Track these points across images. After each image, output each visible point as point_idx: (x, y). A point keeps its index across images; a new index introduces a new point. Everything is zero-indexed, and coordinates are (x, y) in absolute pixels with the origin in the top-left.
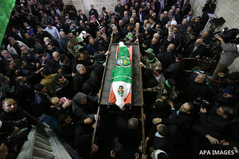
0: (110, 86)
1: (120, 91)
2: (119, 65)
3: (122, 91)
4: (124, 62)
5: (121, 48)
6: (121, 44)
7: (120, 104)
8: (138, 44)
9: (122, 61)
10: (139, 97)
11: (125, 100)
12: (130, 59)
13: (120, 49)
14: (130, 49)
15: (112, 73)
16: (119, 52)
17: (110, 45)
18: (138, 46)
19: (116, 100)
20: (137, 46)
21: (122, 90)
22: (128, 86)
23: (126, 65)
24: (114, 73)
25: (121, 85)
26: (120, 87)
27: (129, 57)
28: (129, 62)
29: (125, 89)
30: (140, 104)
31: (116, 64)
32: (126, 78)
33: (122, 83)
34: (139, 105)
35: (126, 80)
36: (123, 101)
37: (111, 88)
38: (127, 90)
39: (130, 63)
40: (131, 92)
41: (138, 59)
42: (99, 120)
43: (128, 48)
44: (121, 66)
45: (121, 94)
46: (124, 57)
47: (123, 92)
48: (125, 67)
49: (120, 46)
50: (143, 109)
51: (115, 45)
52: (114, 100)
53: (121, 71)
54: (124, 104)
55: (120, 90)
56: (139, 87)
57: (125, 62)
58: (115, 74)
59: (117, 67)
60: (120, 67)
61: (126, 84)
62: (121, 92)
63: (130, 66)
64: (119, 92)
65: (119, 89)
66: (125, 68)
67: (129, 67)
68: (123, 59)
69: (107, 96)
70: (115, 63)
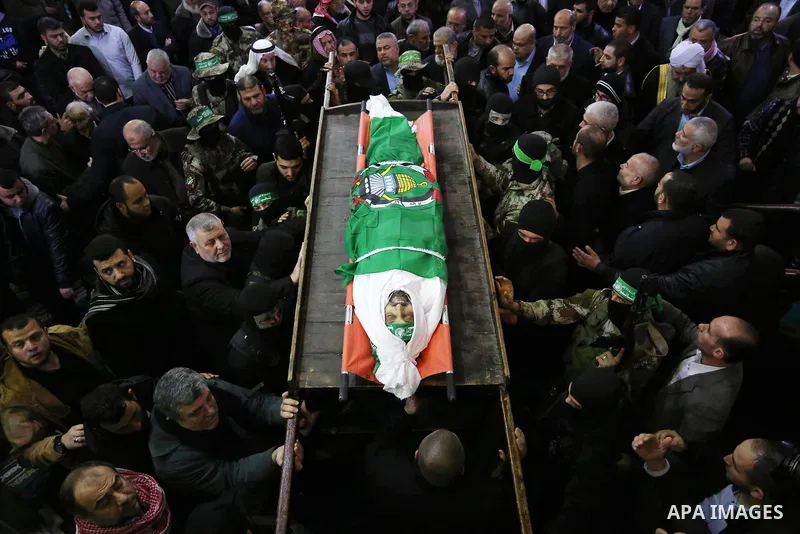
0: (342, 299)
1: (394, 317)
2: (376, 200)
3: (403, 316)
4: (401, 184)
5: (377, 123)
6: (378, 107)
7: (400, 380)
8: (455, 106)
9: (389, 180)
10: (486, 344)
11: (421, 360)
12: (427, 173)
13: (373, 127)
14: (423, 125)
15: (348, 237)
16: (373, 141)
17: (325, 111)
18: (459, 115)
19: (376, 362)
20: (453, 113)
21: (407, 309)
22: (430, 294)
23: (411, 195)
24: (355, 235)
25: (397, 288)
26: (393, 295)
27: (420, 162)
28: (426, 185)
29: (418, 308)
30: (493, 374)
31: (364, 196)
32: (416, 256)
33: (401, 280)
34: (488, 379)
35: (419, 267)
36: (413, 366)
37: (349, 307)
38: (426, 311)
39: (432, 190)
40: (445, 319)
41: (462, 170)
42: (300, 466)
43: (411, 123)
44: (386, 202)
45: (401, 332)
46: (398, 163)
47: (409, 319)
48: (407, 204)
49: (372, 115)
50: (507, 399)
51: (346, 112)
52: (365, 363)
53: (389, 227)
54: (419, 379)
55: (397, 311)
56: (482, 299)
57: (406, 184)
58: (361, 239)
59: (368, 206)
60: (383, 206)
61: (418, 285)
62: (400, 321)
63: (429, 200)
64: (389, 319)
65: (390, 308)
66: (407, 209)
67: (427, 207)
68: (395, 171)
69: (331, 345)
70: (357, 192)
